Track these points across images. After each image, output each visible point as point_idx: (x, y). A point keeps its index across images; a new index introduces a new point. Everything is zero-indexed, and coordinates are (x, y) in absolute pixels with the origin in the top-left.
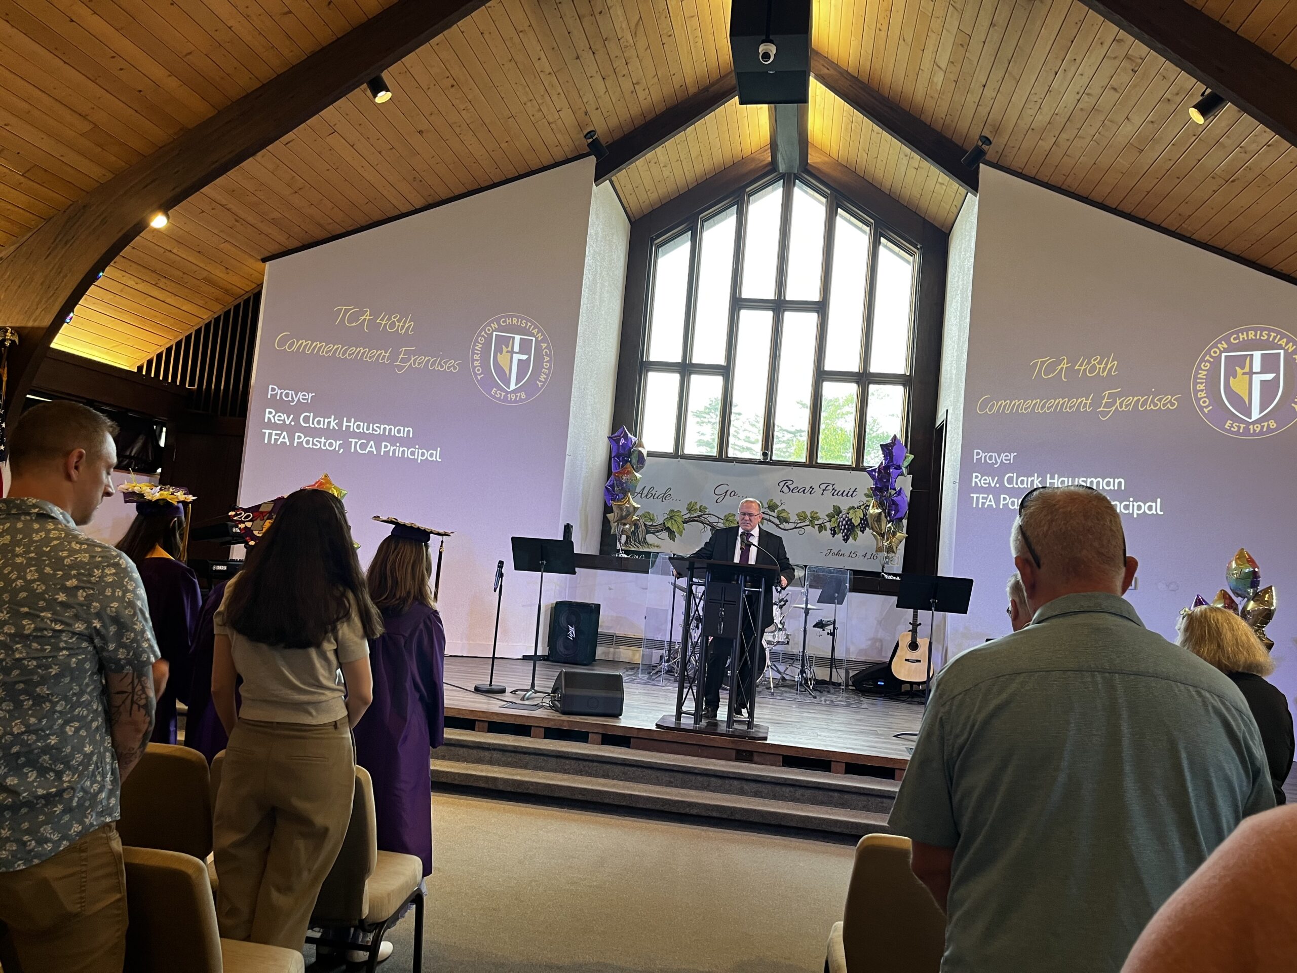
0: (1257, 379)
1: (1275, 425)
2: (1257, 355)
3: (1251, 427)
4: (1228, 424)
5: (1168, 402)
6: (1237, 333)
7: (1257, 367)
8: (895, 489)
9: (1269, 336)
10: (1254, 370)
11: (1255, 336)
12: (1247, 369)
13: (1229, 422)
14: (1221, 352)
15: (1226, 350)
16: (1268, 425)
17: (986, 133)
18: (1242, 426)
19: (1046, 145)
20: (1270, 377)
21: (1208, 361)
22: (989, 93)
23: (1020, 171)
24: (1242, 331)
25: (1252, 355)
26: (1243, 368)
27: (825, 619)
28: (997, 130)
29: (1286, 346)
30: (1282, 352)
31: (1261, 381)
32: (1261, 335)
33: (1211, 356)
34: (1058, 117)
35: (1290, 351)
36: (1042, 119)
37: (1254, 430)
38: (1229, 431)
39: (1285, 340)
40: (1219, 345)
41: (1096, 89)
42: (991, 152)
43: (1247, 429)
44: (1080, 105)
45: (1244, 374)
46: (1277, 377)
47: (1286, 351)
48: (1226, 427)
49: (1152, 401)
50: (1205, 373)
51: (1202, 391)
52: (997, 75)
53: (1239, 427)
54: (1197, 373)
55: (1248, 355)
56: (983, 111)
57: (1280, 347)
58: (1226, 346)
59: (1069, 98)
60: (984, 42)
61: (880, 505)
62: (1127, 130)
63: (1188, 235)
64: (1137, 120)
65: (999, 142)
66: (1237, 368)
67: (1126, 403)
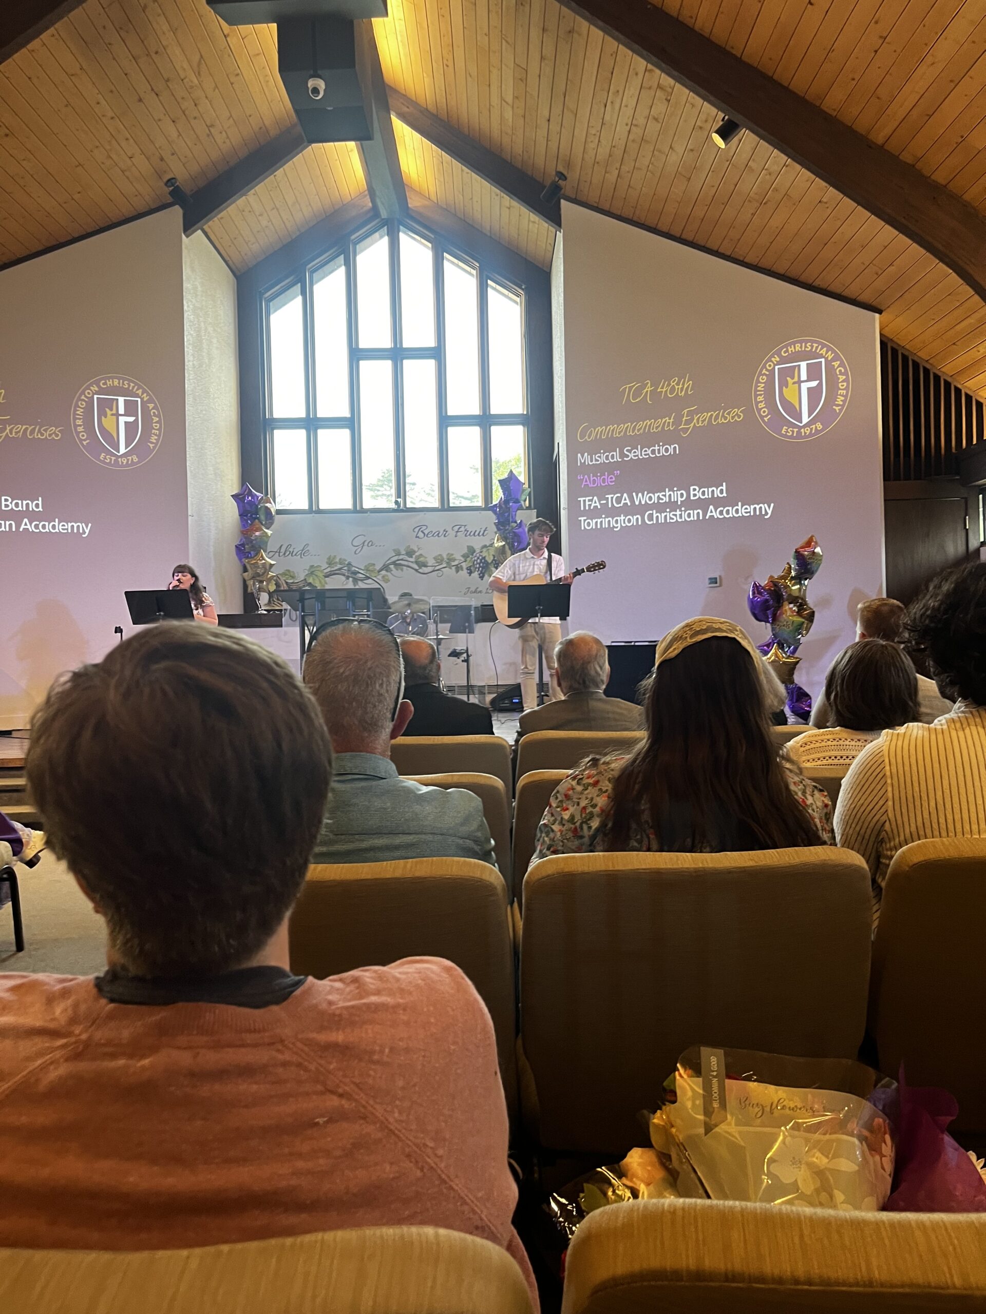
0: (804, 387)
1: (821, 427)
2: (803, 365)
3: (802, 430)
4: (784, 430)
5: (735, 415)
6: (786, 346)
7: (804, 376)
8: (516, 522)
9: (812, 346)
10: (802, 379)
11: (801, 347)
12: (796, 379)
13: (785, 427)
14: (775, 365)
15: (778, 363)
16: (816, 427)
17: (561, 168)
18: (796, 430)
19: (612, 177)
20: (814, 384)
21: (764, 374)
22: (555, 127)
23: (596, 205)
24: (790, 345)
25: (799, 366)
26: (793, 378)
27: (458, 648)
28: (568, 164)
29: (826, 354)
30: (823, 360)
31: (808, 388)
32: (806, 347)
33: (767, 370)
34: (616, 149)
35: (829, 359)
36: (603, 151)
37: (805, 433)
38: (786, 436)
39: (825, 349)
40: (773, 359)
41: (641, 121)
42: (568, 187)
43: (799, 433)
44: (631, 137)
45: (794, 383)
46: (820, 384)
47: (826, 359)
48: (783, 432)
49: (723, 415)
50: (763, 385)
51: (761, 402)
52: (557, 110)
53: (793, 432)
54: (757, 386)
55: (795, 366)
56: (553, 145)
57: (821, 356)
58: (778, 359)
59: (622, 129)
60: (540, 76)
61: (504, 538)
62: (674, 158)
63: (741, 259)
64: (680, 148)
65: (573, 176)
66: (788, 378)
67: (702, 420)
